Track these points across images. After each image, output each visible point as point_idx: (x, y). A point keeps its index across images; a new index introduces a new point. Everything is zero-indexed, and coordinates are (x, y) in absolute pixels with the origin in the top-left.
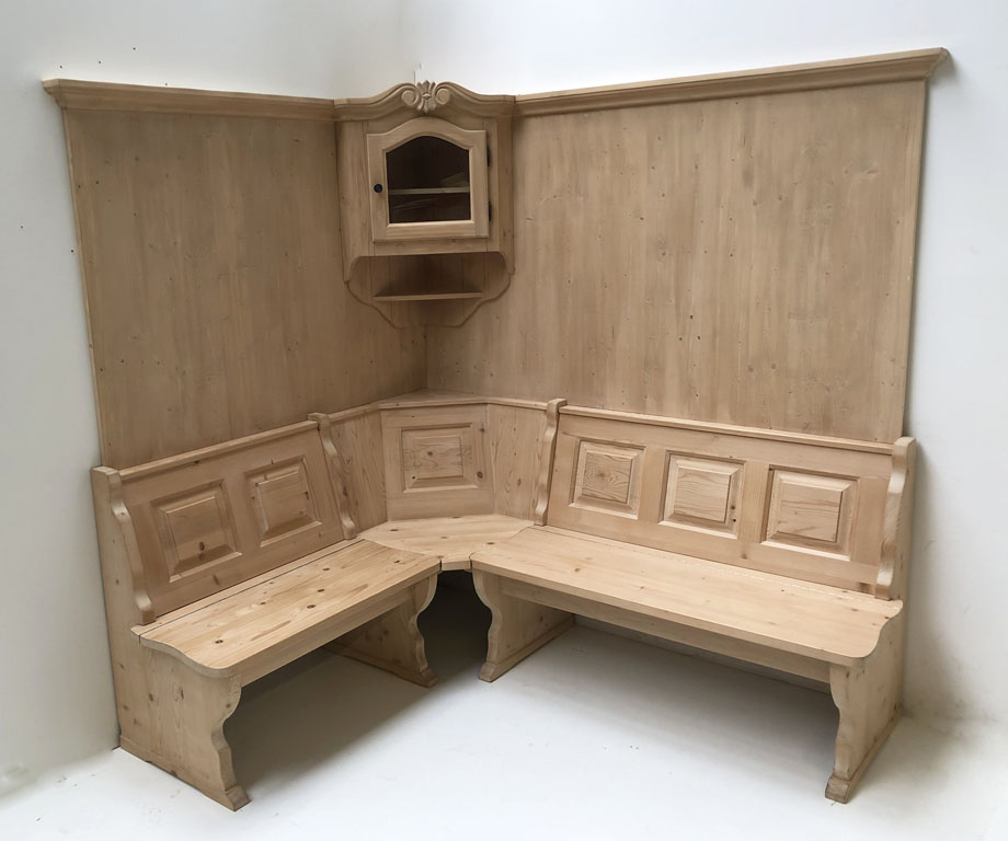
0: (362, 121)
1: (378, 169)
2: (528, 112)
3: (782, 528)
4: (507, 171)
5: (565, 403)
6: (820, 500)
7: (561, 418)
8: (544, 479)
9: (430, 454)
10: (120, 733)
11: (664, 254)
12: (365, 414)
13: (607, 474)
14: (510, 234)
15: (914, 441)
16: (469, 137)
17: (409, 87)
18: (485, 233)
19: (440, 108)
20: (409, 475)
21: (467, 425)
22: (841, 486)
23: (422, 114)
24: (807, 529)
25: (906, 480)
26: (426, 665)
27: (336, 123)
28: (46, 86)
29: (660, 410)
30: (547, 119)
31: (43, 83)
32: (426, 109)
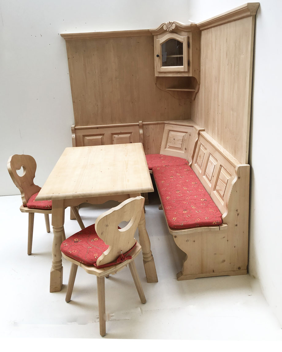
0: (156, 35)
1: (159, 50)
3: (218, 188)
4: (197, 49)
5: (204, 130)
6: (224, 181)
7: (200, 135)
8: (192, 154)
9: (174, 139)
14: (198, 70)
17: (165, 24)
18: (186, 70)
19: (173, 30)
21: (186, 133)
22: (229, 177)
24: (220, 190)
30: (204, 31)
32: (169, 30)
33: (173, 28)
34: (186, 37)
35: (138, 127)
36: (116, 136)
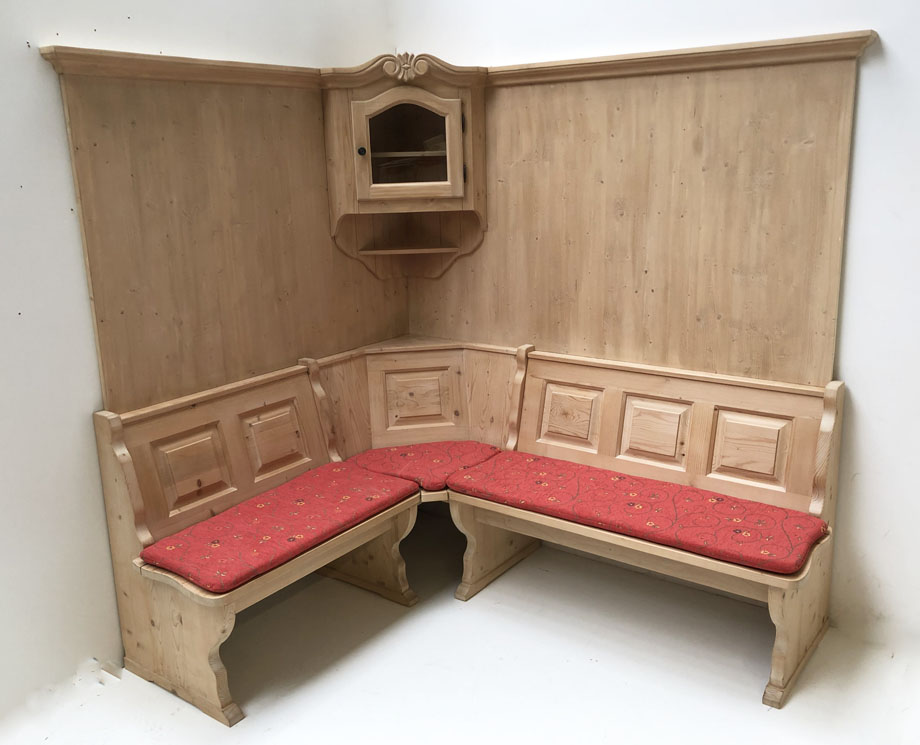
0: (347, 89)
1: (361, 134)
2: (499, 83)
3: (726, 462)
4: (480, 137)
5: (533, 349)
6: (759, 438)
7: (530, 362)
8: (514, 417)
9: (411, 394)
10: (124, 655)
11: (622, 215)
12: (351, 359)
13: (570, 412)
14: (483, 195)
15: (843, 384)
16: (445, 104)
17: (390, 58)
18: (460, 193)
19: (418, 77)
20: (392, 414)
21: (445, 368)
22: (778, 425)
23: (402, 83)
24: (748, 463)
25: (836, 420)
26: (407, 587)
27: (322, 90)
28: (43, 52)
29: (618, 356)
30: (517, 89)
31: (40, 49)
32: (406, 78)
33: (422, 73)
34: (456, 102)
35: (305, 377)
36: (253, 421)
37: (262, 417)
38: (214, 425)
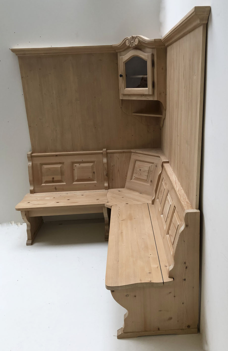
1: (122, 69)
7: (163, 168)
8: (155, 188)
12: (124, 152)
13: (162, 192)
17: (128, 39)
18: (151, 93)
21: (153, 163)
32: (132, 46)
33: (136, 44)
34: (150, 54)
35: (101, 155)
36: (77, 165)
37: (81, 164)
38: (62, 163)
